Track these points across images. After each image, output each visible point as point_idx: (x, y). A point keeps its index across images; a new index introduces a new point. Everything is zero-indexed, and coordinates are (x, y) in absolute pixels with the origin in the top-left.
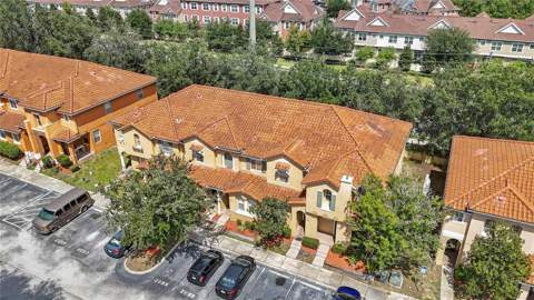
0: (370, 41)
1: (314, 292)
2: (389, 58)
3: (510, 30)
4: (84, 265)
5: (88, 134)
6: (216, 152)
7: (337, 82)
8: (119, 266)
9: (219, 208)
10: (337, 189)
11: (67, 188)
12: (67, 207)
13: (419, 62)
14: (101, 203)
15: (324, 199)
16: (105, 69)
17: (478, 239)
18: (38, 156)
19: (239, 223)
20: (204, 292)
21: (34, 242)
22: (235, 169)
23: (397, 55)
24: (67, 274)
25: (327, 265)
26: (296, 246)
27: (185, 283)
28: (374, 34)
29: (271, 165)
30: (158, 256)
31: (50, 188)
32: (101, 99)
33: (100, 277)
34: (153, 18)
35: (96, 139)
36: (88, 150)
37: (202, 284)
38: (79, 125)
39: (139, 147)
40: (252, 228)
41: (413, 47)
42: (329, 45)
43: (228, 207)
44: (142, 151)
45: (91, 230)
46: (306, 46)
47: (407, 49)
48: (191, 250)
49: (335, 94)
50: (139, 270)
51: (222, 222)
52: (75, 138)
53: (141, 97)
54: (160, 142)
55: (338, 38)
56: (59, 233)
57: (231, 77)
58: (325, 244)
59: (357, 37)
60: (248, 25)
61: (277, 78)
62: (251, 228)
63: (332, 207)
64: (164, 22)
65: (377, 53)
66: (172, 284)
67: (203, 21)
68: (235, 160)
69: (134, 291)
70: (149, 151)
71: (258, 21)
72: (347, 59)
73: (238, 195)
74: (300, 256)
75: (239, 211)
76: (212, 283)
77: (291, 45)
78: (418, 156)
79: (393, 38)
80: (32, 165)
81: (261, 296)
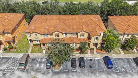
1: (99, 60)
4: (43, 74)
6: (63, 34)
8: (52, 70)
12: (26, 60)
15: (96, 39)
21: (22, 73)
25: (97, 53)
26: (89, 51)
27: (71, 68)
29: (79, 34)
32: (14, 25)
33: (50, 75)
35: (16, 37)
37: (76, 67)
38: (12, 35)
44: (38, 38)
45: (36, 64)
50: (58, 69)
56: (27, 68)
66: (69, 70)
68: (68, 34)
69: (61, 75)
74: (91, 53)
81: (90, 65)
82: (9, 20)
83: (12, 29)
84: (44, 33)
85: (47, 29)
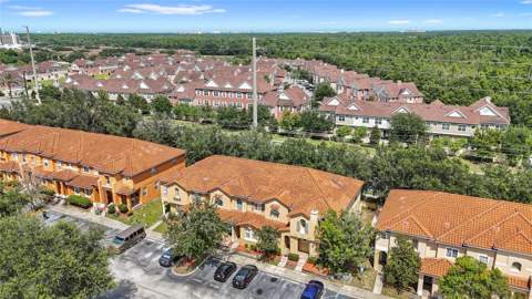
0: (348, 122)
1: (295, 285)
2: (362, 135)
3: (455, 114)
4: (146, 271)
5: (139, 190)
6: (232, 198)
7: (314, 154)
8: (169, 271)
9: (233, 238)
10: (308, 219)
11: (125, 227)
12: (131, 236)
13: (386, 138)
14: (152, 235)
15: (302, 227)
16: (151, 145)
17: (394, 249)
18: (102, 206)
19: (246, 246)
20: (225, 285)
22: (244, 210)
23: (368, 132)
24: (136, 276)
25: (304, 271)
26: (284, 260)
27: (212, 280)
28: (351, 117)
29: (268, 206)
30: (194, 266)
31: (114, 227)
32: (149, 166)
34: (173, 102)
35: (144, 194)
36: (137, 201)
37: (223, 281)
38: (135, 182)
39: (178, 197)
40: (256, 250)
41: (380, 126)
42: (315, 125)
43: (239, 236)
44: (180, 200)
45: (147, 252)
46: (297, 125)
47: (376, 128)
48: (215, 263)
49: (313, 162)
50: (182, 274)
51: (235, 246)
52: (132, 192)
53: (175, 164)
54: (193, 193)
55: (322, 120)
56: (126, 253)
57: (241, 150)
58: (303, 258)
59: (338, 118)
60: (252, 109)
61: (273, 150)
62: (254, 249)
63: (306, 232)
64: (182, 105)
65: (353, 131)
66: (204, 281)
67: (213, 104)
68: (244, 204)
70: (186, 200)
71: (258, 106)
72: (329, 136)
73: (246, 226)
74: (287, 266)
75: (247, 239)
76: (230, 280)
77: (285, 124)
78: (373, 206)
79: (366, 119)
80: (99, 212)
81: (261, 287)
82: (146, 155)
83: (140, 170)
84: (194, 190)
85: (204, 183)
